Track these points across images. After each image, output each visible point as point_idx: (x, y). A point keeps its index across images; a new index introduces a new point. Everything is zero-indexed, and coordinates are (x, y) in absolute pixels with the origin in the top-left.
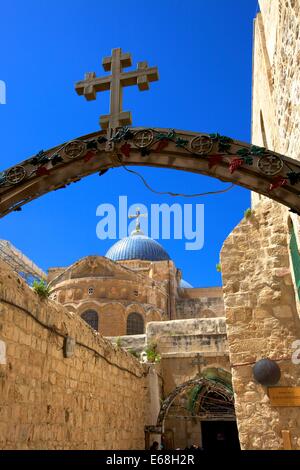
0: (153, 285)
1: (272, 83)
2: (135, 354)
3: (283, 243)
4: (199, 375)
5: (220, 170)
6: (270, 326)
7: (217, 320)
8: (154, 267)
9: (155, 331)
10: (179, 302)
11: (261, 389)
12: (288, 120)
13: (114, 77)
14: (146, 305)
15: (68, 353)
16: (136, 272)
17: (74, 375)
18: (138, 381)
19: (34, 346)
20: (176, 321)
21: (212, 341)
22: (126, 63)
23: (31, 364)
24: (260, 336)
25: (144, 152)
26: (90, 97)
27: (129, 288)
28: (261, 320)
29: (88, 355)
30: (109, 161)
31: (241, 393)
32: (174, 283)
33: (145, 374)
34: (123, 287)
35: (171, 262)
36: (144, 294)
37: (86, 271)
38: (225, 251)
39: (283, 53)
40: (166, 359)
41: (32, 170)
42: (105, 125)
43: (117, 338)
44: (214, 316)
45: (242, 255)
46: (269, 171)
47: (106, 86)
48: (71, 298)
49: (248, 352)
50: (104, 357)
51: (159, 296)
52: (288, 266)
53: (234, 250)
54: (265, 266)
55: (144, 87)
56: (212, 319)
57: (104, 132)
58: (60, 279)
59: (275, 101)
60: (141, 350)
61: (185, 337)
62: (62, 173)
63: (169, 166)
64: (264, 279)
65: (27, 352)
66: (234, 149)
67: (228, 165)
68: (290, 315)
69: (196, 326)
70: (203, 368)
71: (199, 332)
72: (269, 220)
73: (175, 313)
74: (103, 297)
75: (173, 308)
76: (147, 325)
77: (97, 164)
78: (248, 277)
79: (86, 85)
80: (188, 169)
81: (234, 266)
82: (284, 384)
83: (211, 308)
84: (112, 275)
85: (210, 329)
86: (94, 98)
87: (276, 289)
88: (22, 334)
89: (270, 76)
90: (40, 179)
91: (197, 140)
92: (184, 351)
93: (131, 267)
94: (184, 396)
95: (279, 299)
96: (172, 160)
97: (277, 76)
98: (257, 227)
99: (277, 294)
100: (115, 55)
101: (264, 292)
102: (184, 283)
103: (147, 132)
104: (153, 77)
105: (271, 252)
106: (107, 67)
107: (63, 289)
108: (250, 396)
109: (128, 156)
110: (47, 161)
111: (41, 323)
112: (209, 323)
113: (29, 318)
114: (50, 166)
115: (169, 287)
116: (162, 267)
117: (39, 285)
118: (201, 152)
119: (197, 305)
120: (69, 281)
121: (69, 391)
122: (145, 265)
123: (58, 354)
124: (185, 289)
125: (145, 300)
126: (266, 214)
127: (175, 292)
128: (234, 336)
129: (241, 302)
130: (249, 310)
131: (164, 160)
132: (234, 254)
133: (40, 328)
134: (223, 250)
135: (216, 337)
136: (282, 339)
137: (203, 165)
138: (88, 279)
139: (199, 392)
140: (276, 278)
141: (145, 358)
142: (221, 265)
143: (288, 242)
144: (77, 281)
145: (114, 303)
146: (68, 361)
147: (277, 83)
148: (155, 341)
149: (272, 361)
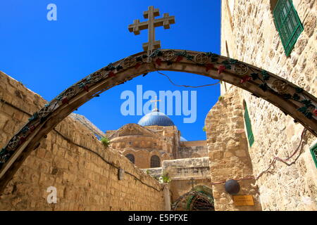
0: (165, 139)
1: (232, 26)
2: (156, 178)
3: (241, 115)
4: (193, 189)
5: (212, 72)
6: (234, 161)
7: (202, 159)
8: (165, 129)
9: (167, 165)
10: (180, 149)
11: (229, 196)
12: (242, 46)
13: (150, 21)
14: (161, 151)
15: (121, 178)
16: (155, 133)
17: (124, 189)
18: (158, 193)
19: (102, 174)
20: (179, 160)
21: (200, 171)
22: (156, 14)
23: (100, 183)
24: (228, 167)
25: (169, 63)
26: (137, 33)
27: (151, 141)
28: (229, 158)
29: (131, 179)
30: (149, 68)
31: (218, 199)
32: (177, 138)
33: (162, 189)
34: (148, 141)
35: (175, 127)
36: (160, 145)
37: (127, 132)
38: (208, 119)
39: (239, 9)
40: (174, 181)
41: (106, 74)
42: (146, 48)
43: (146, 169)
44: (200, 156)
45: (217, 122)
46: (240, 73)
47: (146, 27)
48: (118, 147)
49: (222, 176)
50: (139, 180)
51: (168, 146)
52: (243, 128)
53: (212, 119)
54: (231, 128)
55: (167, 27)
56: (199, 158)
57: (145, 52)
58: (112, 137)
59: (235, 35)
60: (159, 176)
61: (185, 169)
62: (122, 75)
63: (182, 71)
64: (230, 135)
65: (98, 177)
66: (220, 61)
67: (217, 69)
68: (245, 155)
69: (190, 162)
70: (195, 186)
71: (192, 166)
72: (233, 102)
73: (177, 155)
74: (137, 147)
75: (177, 153)
76: (162, 162)
77: (142, 70)
78: (221, 134)
79: (134, 27)
80: (194, 72)
81: (213, 128)
82: (242, 193)
83: (198, 152)
84: (142, 134)
85: (198, 164)
86: (139, 34)
87: (237, 140)
88: (96, 167)
89: (231, 22)
90: (110, 79)
91: (199, 56)
92: (183, 177)
93: (152, 130)
94: (184, 202)
95: (238, 146)
96: (184, 67)
97: (236, 22)
98: (226, 106)
99: (237, 143)
100: (150, 10)
101: (230, 142)
102: (182, 139)
103: (170, 52)
104: (172, 22)
105: (234, 120)
106: (146, 16)
107: (114, 142)
108: (223, 201)
109: (160, 65)
110: (114, 69)
111: (105, 161)
112: (198, 160)
113: (99, 158)
114: (116, 72)
115: (174, 141)
116: (170, 129)
117: (104, 139)
118: (201, 62)
119: (190, 151)
120: (118, 138)
121: (121, 199)
122: (160, 129)
123: (115, 178)
124: (183, 142)
125: (161, 148)
126: (230, 99)
127: (177, 143)
128: (214, 167)
129: (217, 148)
130: (222, 152)
131: (179, 67)
132: (213, 121)
133: (105, 164)
134: (207, 119)
135: (202, 168)
136: (240, 168)
137: (202, 70)
138: (128, 137)
139: (192, 199)
140: (237, 135)
141: (162, 181)
142: (205, 127)
143: (243, 114)
144: (122, 138)
145: (143, 150)
146: (121, 182)
147: (236, 25)
148: (167, 171)
149: (235, 181)
